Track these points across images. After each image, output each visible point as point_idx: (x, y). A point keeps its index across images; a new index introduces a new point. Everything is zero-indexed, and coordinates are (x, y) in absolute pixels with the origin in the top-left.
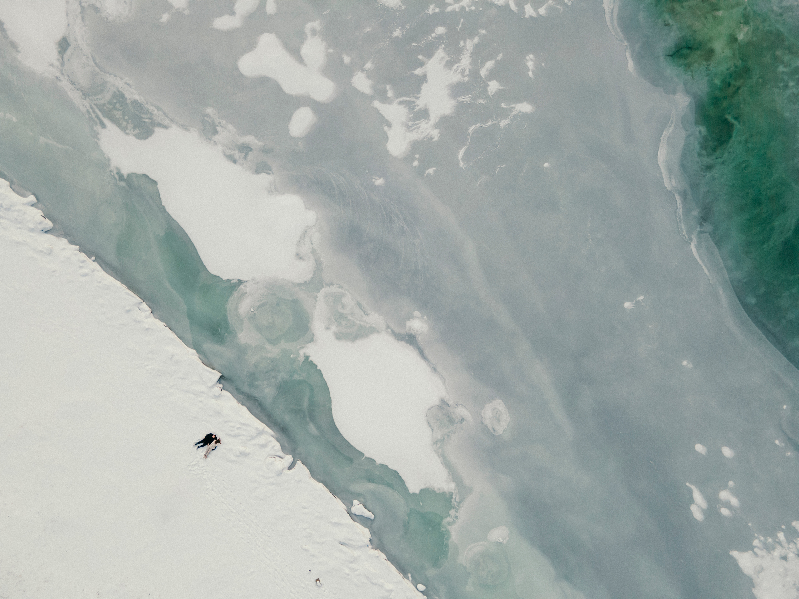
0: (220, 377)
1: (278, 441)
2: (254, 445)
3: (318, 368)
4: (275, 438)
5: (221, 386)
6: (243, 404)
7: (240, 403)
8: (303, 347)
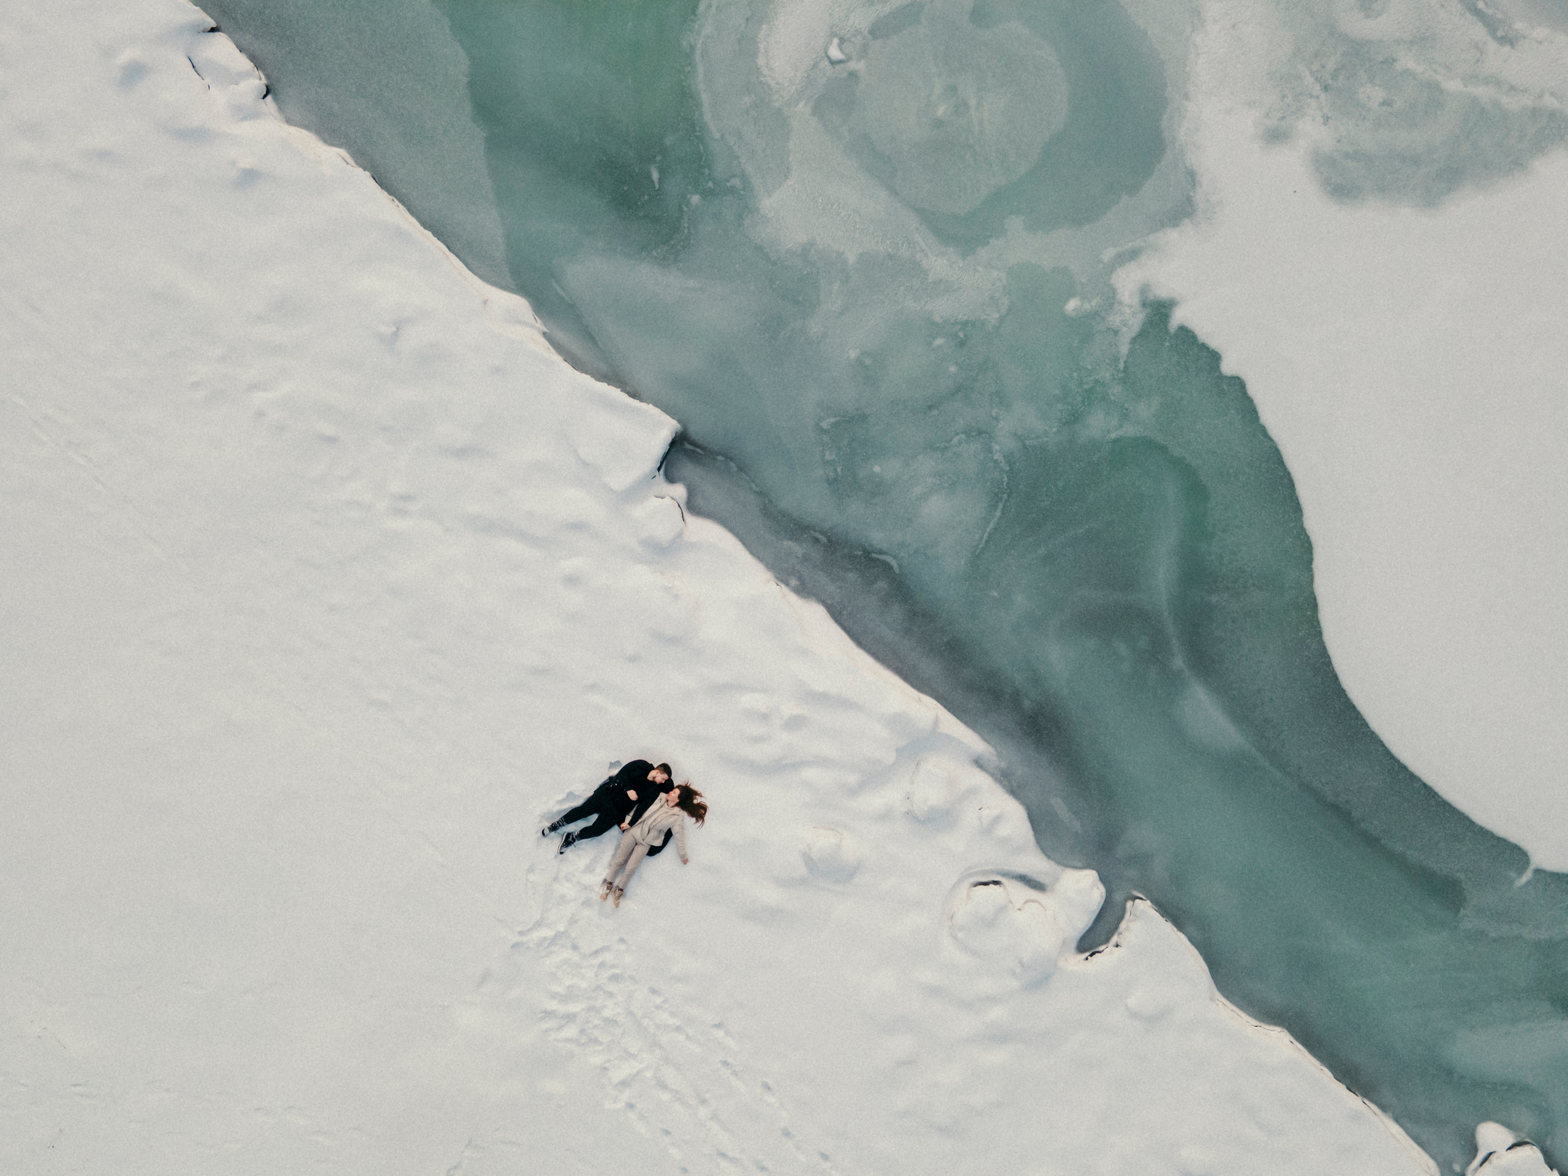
0: (673, 444)
1: (1014, 792)
2: (885, 816)
3: (1228, 367)
4: (992, 775)
5: (679, 491)
6: (804, 590)
7: (787, 584)
8: (1134, 255)
